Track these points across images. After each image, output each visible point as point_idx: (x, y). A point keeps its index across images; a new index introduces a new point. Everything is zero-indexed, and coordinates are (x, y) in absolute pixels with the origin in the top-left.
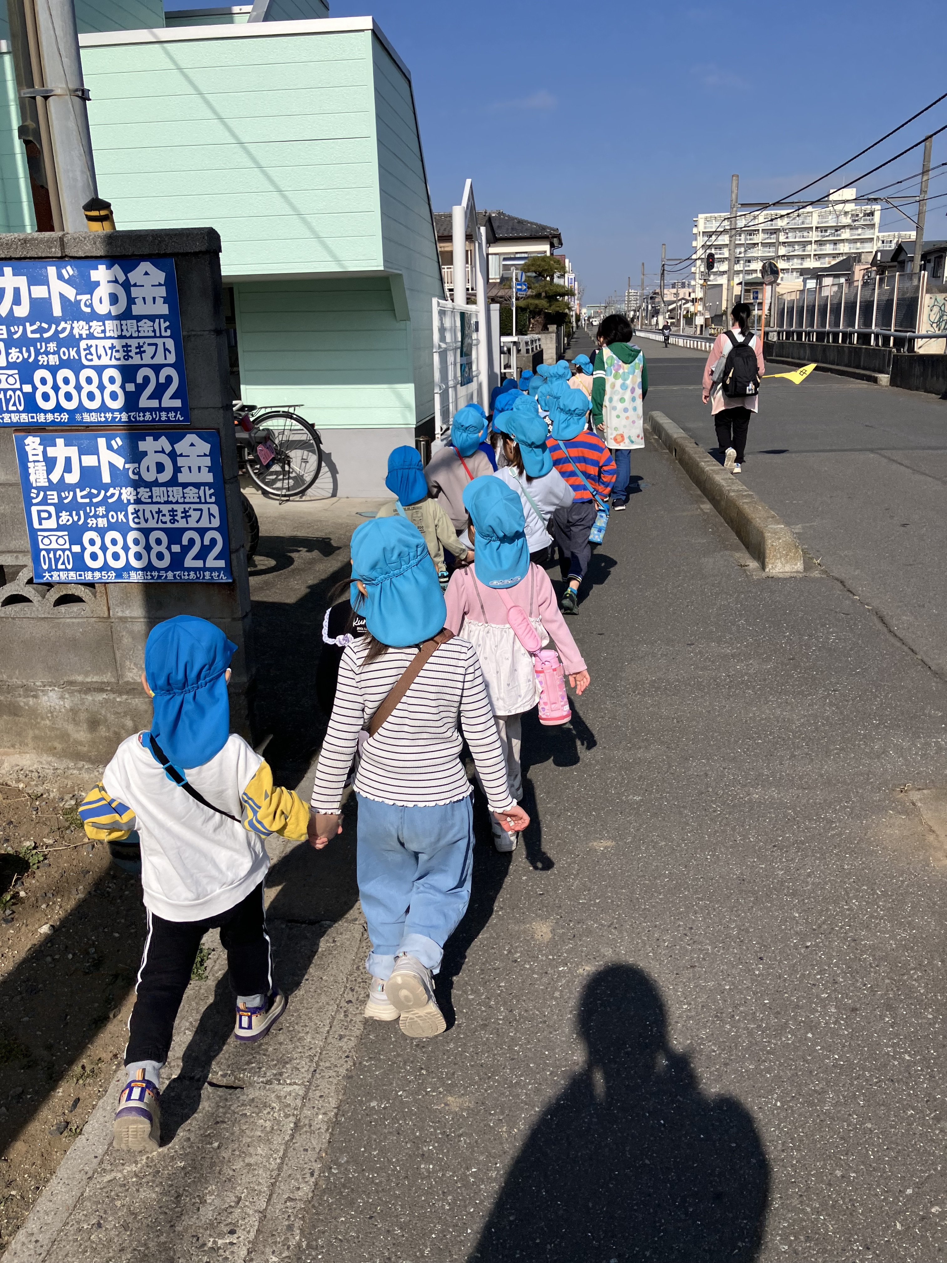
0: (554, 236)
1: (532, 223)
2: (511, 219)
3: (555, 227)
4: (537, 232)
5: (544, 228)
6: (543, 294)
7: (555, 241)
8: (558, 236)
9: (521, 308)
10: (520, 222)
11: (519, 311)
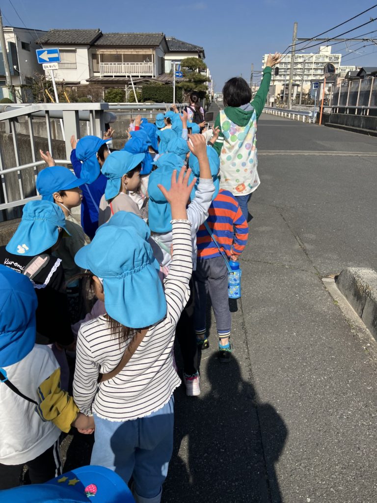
0: (201, 52)
1: (189, 44)
2: (179, 41)
3: (201, 46)
4: (191, 49)
5: (195, 47)
6: (193, 80)
7: (201, 54)
8: (203, 52)
9: (179, 87)
10: (183, 43)
11: (177, 89)
